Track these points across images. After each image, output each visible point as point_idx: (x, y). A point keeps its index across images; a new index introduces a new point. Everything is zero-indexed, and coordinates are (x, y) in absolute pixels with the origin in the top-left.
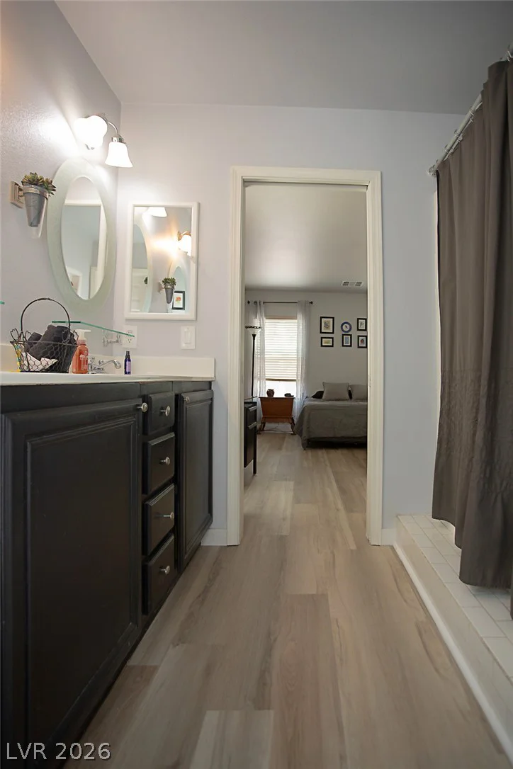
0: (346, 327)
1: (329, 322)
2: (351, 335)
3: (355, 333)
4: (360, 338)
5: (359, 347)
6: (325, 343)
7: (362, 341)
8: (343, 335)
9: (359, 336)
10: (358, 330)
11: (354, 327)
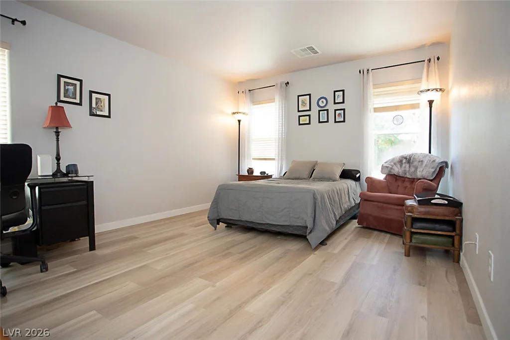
0: (322, 101)
1: (305, 100)
2: (327, 110)
3: (331, 107)
4: (337, 112)
5: (336, 122)
6: (303, 121)
7: (340, 114)
8: (319, 111)
9: (335, 110)
10: (335, 103)
11: (331, 100)
